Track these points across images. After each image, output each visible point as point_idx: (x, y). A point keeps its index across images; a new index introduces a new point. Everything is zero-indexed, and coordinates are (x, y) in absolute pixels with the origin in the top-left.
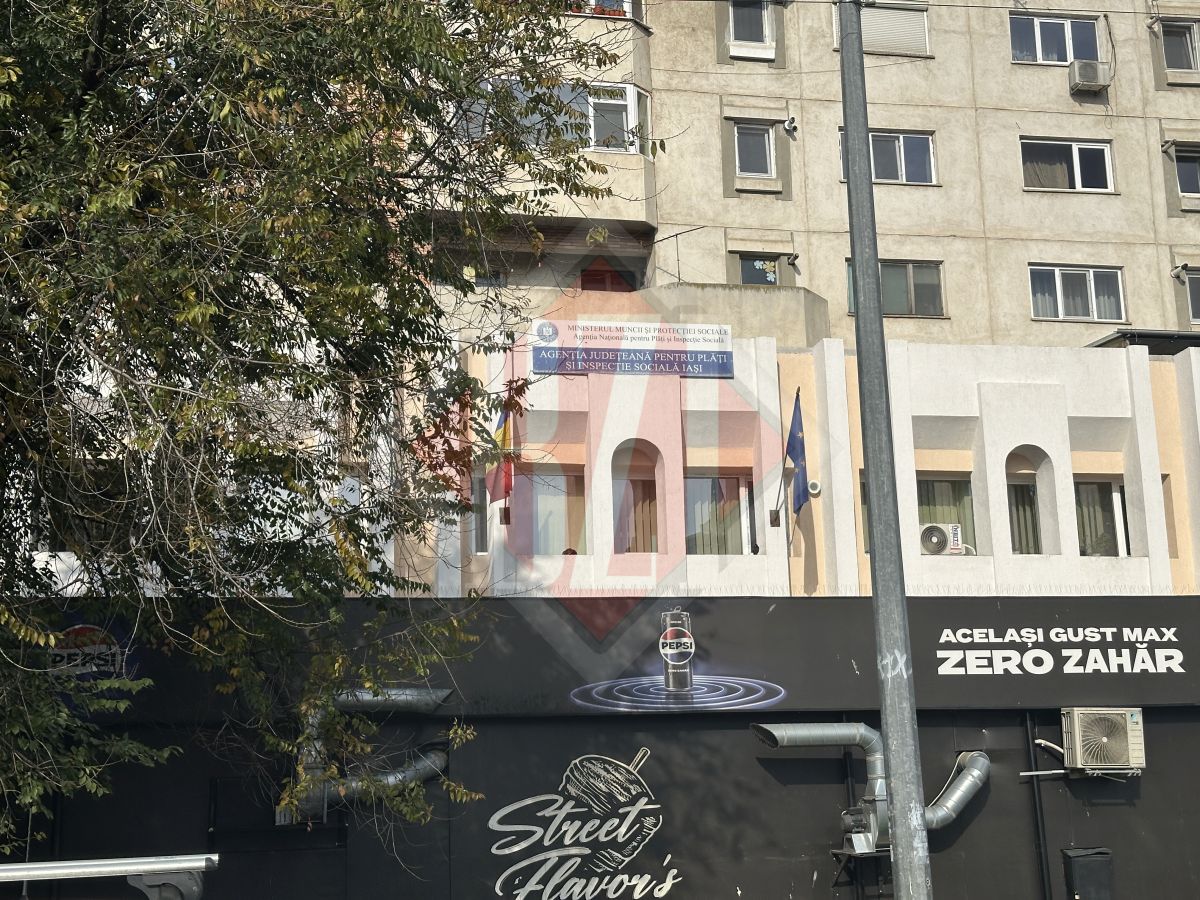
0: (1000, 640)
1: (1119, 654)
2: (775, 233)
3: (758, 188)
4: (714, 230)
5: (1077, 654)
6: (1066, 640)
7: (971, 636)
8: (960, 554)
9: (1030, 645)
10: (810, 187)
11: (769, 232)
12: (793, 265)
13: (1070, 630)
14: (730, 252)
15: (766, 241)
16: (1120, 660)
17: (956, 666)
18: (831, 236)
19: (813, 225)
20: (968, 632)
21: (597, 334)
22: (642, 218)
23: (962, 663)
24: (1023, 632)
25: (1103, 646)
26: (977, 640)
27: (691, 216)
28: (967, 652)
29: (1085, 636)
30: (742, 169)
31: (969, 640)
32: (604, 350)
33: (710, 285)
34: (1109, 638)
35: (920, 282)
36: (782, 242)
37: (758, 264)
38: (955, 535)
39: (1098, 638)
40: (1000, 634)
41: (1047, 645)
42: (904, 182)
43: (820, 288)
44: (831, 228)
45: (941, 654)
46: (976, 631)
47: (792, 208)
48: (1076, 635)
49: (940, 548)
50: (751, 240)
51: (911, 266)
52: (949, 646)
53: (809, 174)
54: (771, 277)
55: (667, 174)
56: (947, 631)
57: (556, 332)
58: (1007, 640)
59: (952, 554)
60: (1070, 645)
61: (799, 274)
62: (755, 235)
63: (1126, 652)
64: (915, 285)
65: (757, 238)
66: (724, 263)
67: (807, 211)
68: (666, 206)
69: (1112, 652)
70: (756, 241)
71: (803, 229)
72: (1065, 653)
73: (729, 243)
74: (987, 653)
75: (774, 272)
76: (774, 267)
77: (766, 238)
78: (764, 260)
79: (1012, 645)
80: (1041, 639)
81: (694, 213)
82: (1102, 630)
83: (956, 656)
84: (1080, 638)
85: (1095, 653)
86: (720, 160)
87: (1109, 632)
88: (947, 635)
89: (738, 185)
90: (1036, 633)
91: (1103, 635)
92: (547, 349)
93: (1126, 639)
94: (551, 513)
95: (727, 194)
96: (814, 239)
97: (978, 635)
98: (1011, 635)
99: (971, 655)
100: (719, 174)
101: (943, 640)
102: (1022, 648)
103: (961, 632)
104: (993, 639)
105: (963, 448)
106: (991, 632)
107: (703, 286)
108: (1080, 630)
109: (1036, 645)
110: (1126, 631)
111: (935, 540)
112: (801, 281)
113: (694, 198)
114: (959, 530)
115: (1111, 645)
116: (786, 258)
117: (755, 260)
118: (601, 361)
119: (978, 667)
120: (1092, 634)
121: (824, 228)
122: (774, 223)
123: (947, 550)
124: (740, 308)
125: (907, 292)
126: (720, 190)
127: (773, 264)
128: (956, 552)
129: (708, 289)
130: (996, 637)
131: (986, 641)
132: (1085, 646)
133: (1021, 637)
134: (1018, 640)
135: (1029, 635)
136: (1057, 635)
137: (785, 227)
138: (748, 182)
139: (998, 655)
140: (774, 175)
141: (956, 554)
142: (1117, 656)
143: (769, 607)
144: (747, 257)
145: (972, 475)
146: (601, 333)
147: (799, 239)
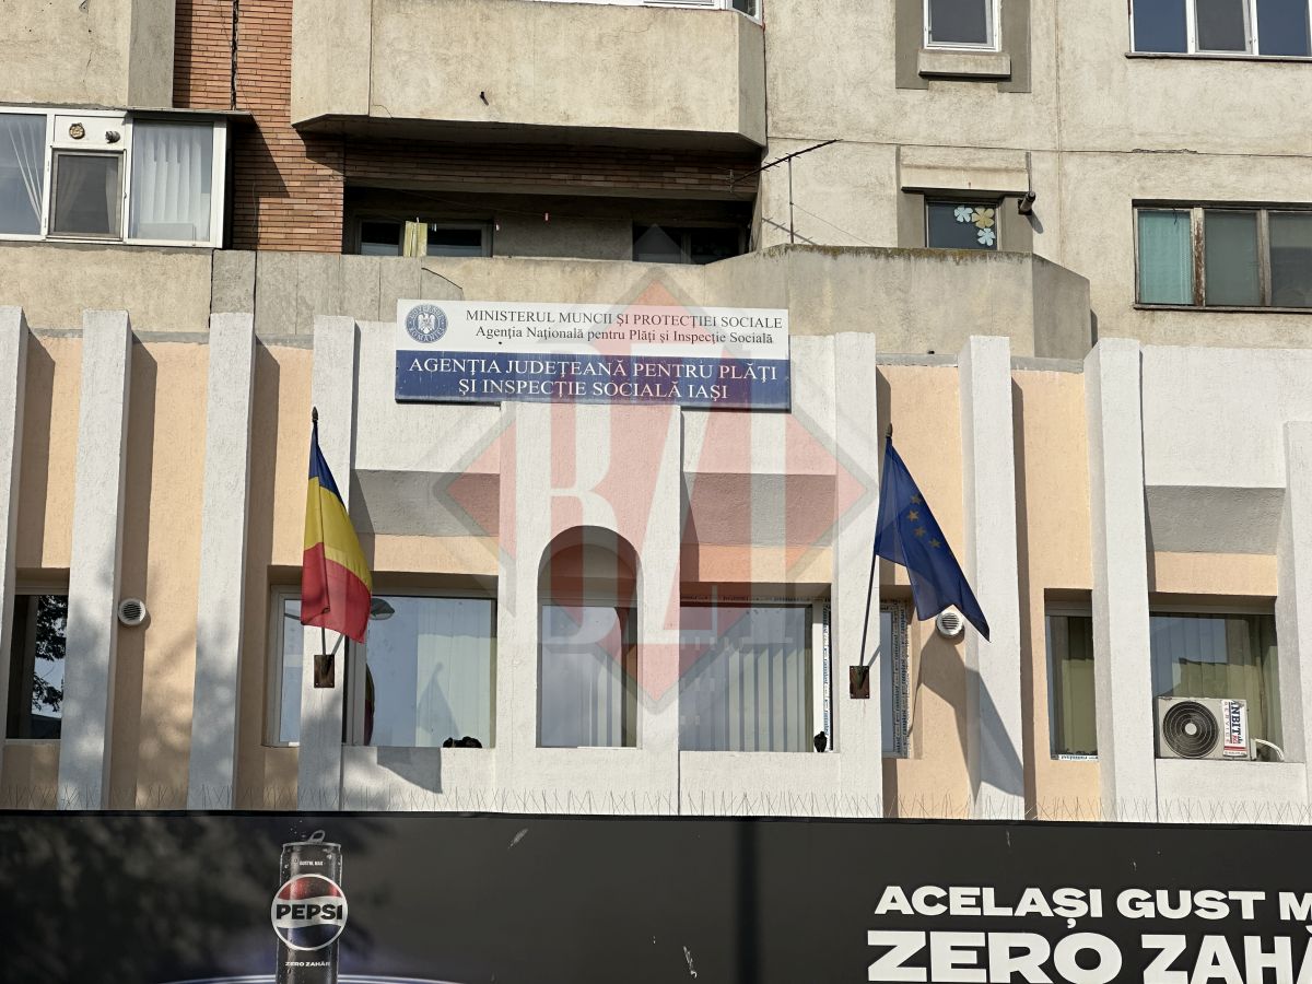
0: (1007, 912)
1: (1268, 948)
2: (996, 154)
3: (962, 69)
4: (876, 150)
5: (1174, 945)
6: (1152, 915)
7: (945, 901)
8: (1243, 758)
9: (1072, 924)
10: (1068, 66)
11: (983, 154)
12: (1029, 213)
13: (1162, 895)
14: (907, 190)
15: (977, 170)
16: (1269, 960)
17: (906, 964)
18: (1107, 160)
19: (1070, 141)
20: (939, 893)
21: (523, 326)
22: (732, 127)
23: (922, 959)
24: (1059, 896)
25: (1234, 930)
26: (956, 910)
27: (833, 123)
28: (933, 934)
29: (1195, 907)
30: (937, 36)
31: (939, 909)
32: (536, 357)
33: (849, 250)
34: (1248, 913)
35: (1282, 244)
36: (1007, 170)
37: (962, 214)
38: (1235, 720)
39: (1223, 911)
40: (1008, 898)
41: (1111, 925)
42: (1256, 54)
43: (1079, 259)
44: (1107, 144)
45: (876, 938)
46: (956, 892)
47: (1031, 108)
48: (1174, 904)
49: (1202, 745)
50: (948, 168)
51: (1264, 214)
52: (895, 921)
53: (1066, 43)
54: (986, 237)
55: (789, 47)
56: (894, 891)
57: (442, 325)
58: (1022, 911)
59: (1227, 758)
60: (1160, 925)
61: (1040, 230)
62: (956, 159)
63: (1283, 944)
64: (1272, 251)
65: (959, 163)
66: (895, 210)
67: (1058, 114)
68: (784, 109)
69: (1252, 944)
70: (957, 169)
71: (1049, 146)
72: (1149, 941)
73: (903, 172)
74: (977, 939)
75: (993, 228)
76: (993, 218)
77: (977, 164)
78: (973, 206)
79: (1032, 923)
80: (1097, 912)
81: (838, 117)
82: (1233, 895)
83: (911, 942)
84: (1183, 912)
85: (1215, 945)
86: (891, 20)
87: (1248, 900)
88: (892, 899)
89: (925, 66)
90: (1086, 899)
91: (1236, 906)
92: (423, 356)
93: (1285, 916)
94: (440, 667)
95: (902, 83)
96: (1072, 165)
97: (960, 900)
98: (1032, 901)
99: (942, 941)
100: (888, 46)
101: (882, 908)
102: (1054, 930)
103: (921, 893)
104: (990, 909)
105: (1258, 551)
106: (989, 894)
107: (836, 251)
108: (1185, 895)
109: (1086, 924)
110: (1287, 900)
111: (1191, 729)
112: (1043, 245)
113: (839, 90)
114: (1243, 711)
115: (1250, 928)
116: (1016, 200)
117: (956, 206)
118: (526, 377)
119: (954, 966)
120: (1210, 903)
121: (1090, 145)
122: (993, 135)
123: (1218, 751)
124: (906, 292)
125: (1257, 264)
126: (890, 74)
127: (990, 212)
128: (1236, 753)
129: (844, 258)
130: (997, 905)
131: (976, 912)
132: (1195, 929)
133: (1053, 906)
134: (1047, 912)
135: (1071, 902)
136: (1133, 904)
137: (1013, 143)
138: (944, 58)
139: (1000, 943)
140: (997, 47)
141: (1233, 758)
142: (1263, 951)
143: (514, 836)
144: (939, 199)
145: (1278, 604)
146: (531, 325)
147: (1043, 166)
